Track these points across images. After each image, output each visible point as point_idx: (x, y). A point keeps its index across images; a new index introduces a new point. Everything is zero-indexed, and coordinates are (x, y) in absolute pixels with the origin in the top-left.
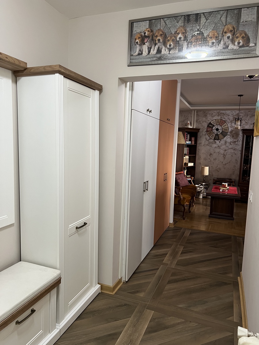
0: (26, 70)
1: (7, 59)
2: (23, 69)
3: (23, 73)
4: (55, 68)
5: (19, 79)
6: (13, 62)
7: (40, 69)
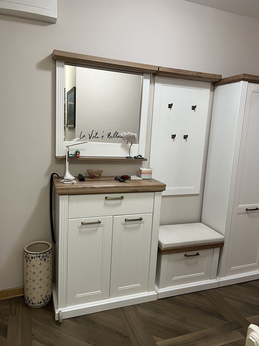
0: (221, 81)
1: (206, 76)
2: (218, 81)
3: (218, 83)
4: (241, 76)
5: (216, 88)
6: (210, 77)
7: (230, 79)
